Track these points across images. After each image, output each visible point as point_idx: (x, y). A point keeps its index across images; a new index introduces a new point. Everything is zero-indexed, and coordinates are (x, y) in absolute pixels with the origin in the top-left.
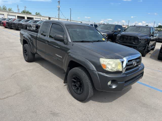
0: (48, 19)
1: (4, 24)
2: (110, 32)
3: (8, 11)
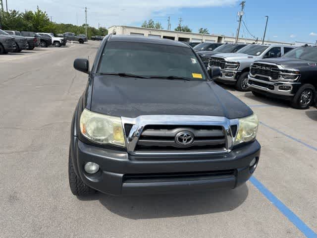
0: (216, 39)
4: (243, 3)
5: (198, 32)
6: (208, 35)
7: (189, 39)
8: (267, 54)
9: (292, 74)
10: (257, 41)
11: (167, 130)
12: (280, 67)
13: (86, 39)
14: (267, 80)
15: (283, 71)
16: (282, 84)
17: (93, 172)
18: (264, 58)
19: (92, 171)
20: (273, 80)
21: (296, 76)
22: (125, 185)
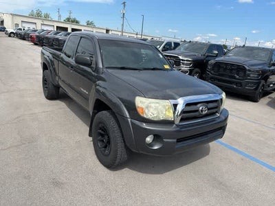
0: (105, 31)
1: (33, 38)
2: (199, 55)
3: (45, 18)
4: (124, 3)
6: (94, 27)
7: (81, 30)
8: (164, 47)
10: (137, 34)
11: (194, 106)
12: (181, 57)
15: (182, 60)
17: (150, 142)
18: (163, 50)
22: (176, 147)
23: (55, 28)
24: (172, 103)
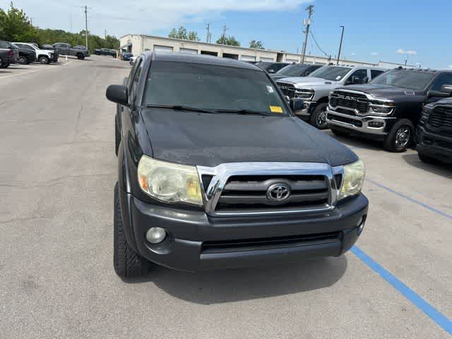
0: (275, 56)
3: (189, 40)
4: (310, 8)
5: (248, 47)
7: (238, 55)
8: (350, 78)
9: (384, 106)
10: (330, 59)
11: (256, 182)
12: (370, 97)
13: (88, 52)
14: (353, 114)
15: (373, 102)
16: (372, 119)
17: (158, 241)
18: (346, 84)
19: (156, 239)
20: (361, 114)
21: (389, 109)
22: (202, 256)
23: (199, 52)
24: (201, 173)
